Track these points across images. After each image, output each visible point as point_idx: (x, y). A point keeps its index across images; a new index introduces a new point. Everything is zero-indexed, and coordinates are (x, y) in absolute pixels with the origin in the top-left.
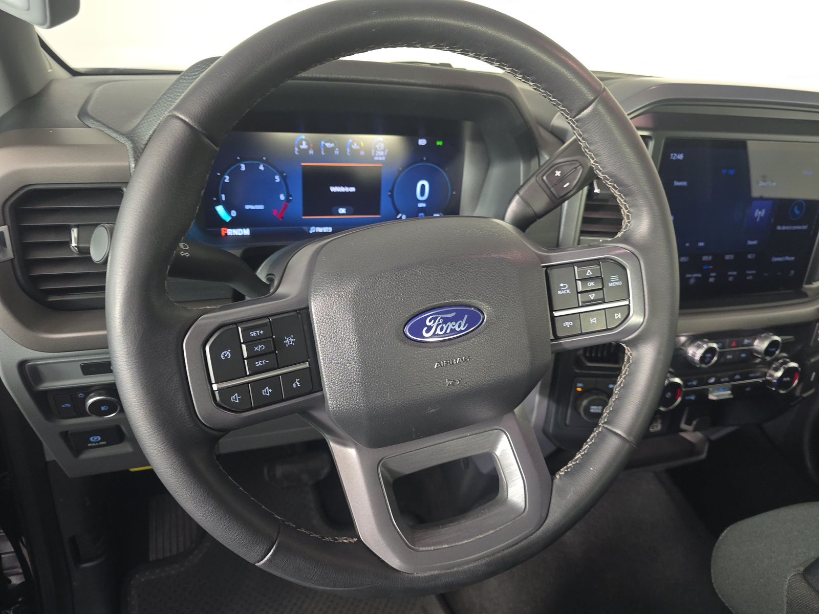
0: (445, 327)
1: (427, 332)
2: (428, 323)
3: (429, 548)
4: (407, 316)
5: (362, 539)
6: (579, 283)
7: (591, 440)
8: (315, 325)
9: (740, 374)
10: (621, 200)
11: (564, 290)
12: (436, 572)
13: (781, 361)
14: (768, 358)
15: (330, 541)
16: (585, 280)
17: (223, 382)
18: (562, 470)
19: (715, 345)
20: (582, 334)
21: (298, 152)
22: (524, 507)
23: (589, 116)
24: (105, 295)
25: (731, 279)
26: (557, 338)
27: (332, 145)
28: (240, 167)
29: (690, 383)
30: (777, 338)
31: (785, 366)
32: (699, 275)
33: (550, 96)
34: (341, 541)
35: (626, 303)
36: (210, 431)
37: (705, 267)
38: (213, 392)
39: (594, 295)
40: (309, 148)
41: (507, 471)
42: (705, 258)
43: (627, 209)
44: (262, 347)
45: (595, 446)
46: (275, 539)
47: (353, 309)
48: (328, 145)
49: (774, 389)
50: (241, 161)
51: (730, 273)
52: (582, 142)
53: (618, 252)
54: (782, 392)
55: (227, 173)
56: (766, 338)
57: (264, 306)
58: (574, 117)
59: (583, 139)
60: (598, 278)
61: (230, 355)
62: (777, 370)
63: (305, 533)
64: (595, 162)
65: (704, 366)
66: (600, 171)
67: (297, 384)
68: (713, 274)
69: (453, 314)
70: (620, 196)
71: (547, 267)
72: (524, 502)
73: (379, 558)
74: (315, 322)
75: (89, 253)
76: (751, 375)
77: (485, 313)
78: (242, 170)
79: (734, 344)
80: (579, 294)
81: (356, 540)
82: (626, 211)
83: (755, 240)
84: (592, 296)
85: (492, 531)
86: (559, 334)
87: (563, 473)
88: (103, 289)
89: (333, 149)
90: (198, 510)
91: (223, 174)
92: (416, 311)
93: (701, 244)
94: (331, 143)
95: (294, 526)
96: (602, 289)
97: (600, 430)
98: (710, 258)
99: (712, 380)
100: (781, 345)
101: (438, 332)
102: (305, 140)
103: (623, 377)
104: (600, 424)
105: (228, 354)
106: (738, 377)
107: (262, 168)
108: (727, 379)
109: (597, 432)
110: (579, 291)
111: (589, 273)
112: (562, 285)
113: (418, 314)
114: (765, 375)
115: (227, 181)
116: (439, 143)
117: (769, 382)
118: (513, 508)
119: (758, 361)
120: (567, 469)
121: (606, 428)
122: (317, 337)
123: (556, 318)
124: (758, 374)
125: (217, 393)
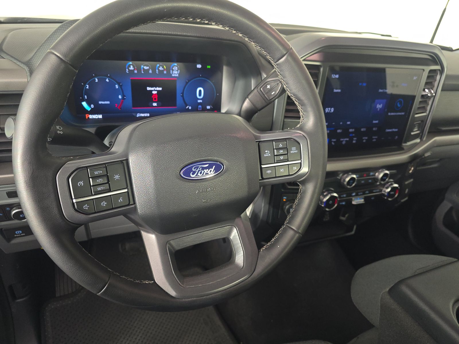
0: (203, 172)
1: (193, 174)
2: (193, 170)
3: (192, 287)
4: (182, 165)
5: (156, 281)
6: (275, 150)
7: (280, 232)
8: (131, 169)
9: (368, 191)
10: (299, 108)
11: (267, 154)
12: (195, 299)
13: (390, 184)
14: (382, 182)
15: (138, 282)
16: (278, 149)
17: (79, 198)
18: (264, 247)
19: (355, 176)
20: (276, 177)
21: (128, 71)
22: (242, 266)
23: (283, 62)
24: (12, 154)
25: (364, 141)
26: (263, 179)
27: (148, 68)
28: (95, 80)
29: (342, 196)
30: (387, 172)
31: (392, 186)
32: (348, 139)
33: (263, 51)
34: (144, 282)
35: (300, 161)
36: (72, 224)
37: (351, 135)
38: (73, 203)
39: (283, 157)
40: (134, 69)
41: (236, 247)
42: (351, 130)
43: (302, 112)
44: (101, 180)
45: (282, 235)
46: (107, 281)
47: (152, 161)
48: (146, 68)
49: (385, 198)
50: (96, 76)
51: (364, 138)
52: (280, 76)
53: (296, 135)
54: (390, 199)
55: (87, 84)
56: (381, 172)
57: (102, 158)
58: (276, 62)
59: (280, 74)
60: (285, 148)
61: (83, 184)
62: (387, 188)
63: (125, 278)
64: (286, 87)
65: (349, 187)
66: (289, 92)
67: (121, 200)
68: (355, 139)
69: (207, 165)
70: (299, 105)
71: (259, 142)
72: (243, 263)
73: (164, 291)
74: (131, 167)
75: (4, 131)
76: (374, 191)
77: (224, 165)
78: (96, 81)
79: (365, 175)
80: (275, 157)
81: (153, 282)
82: (302, 114)
83: (377, 120)
84: (282, 158)
85: (225, 278)
86: (264, 177)
87: (264, 249)
88: (10, 151)
89: (148, 70)
90: (65, 266)
91: (85, 84)
92: (187, 163)
93: (349, 123)
94: (147, 67)
95: (119, 274)
96: (287, 154)
97: (284, 227)
98: (353, 130)
99: (354, 194)
100: (389, 176)
101: (199, 174)
102: (132, 65)
103: (297, 200)
104: (285, 224)
105: (82, 183)
106: (367, 192)
107: (107, 80)
108: (362, 193)
109: (283, 227)
110: (275, 155)
111: (281, 146)
112: (266, 151)
113: (188, 165)
114: (381, 191)
115: (87, 88)
116: (209, 67)
117: (384, 195)
118: (237, 266)
119: (378, 183)
120: (267, 246)
121: (287, 226)
122: (132, 175)
123: (263, 169)
124: (378, 190)
125: (75, 204)
